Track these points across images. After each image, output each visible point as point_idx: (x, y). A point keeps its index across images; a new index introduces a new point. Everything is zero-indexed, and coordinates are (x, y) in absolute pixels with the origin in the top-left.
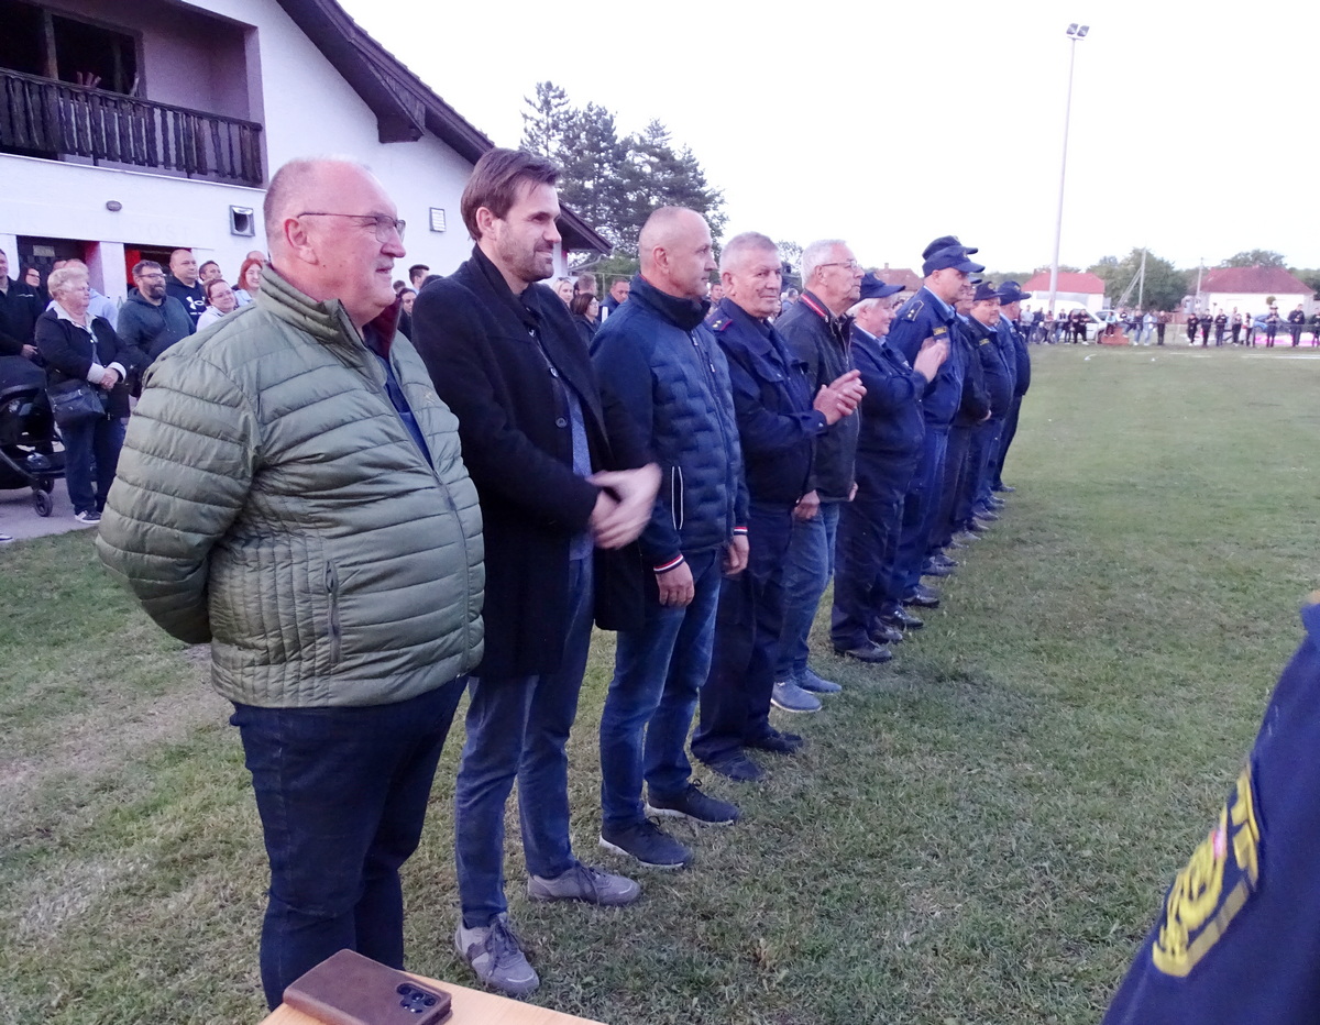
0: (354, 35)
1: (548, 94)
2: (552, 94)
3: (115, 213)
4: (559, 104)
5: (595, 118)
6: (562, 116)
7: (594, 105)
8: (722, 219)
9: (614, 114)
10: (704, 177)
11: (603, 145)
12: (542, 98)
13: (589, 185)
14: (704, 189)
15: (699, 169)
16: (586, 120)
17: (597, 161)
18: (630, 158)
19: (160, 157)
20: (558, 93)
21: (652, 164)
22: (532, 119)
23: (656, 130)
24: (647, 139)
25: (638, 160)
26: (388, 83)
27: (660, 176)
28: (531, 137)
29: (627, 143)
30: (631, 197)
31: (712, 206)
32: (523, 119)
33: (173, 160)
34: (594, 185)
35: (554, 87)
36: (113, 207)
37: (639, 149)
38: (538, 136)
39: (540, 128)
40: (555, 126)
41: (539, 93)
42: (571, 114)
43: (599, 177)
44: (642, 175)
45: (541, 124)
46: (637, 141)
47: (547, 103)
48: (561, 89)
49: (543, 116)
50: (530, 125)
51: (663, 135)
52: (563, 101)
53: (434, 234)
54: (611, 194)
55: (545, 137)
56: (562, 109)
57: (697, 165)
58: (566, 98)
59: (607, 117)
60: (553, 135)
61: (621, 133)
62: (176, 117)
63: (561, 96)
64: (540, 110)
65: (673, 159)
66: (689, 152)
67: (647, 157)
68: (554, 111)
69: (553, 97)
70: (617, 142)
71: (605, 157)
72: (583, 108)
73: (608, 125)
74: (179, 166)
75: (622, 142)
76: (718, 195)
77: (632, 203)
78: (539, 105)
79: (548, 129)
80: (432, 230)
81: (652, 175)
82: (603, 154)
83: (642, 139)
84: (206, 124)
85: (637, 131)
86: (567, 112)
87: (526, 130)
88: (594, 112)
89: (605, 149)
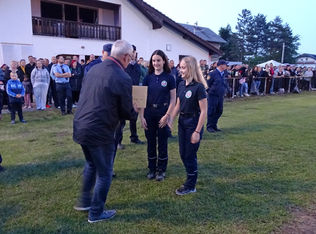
0: (143, 4)
1: (245, 12)
2: (247, 12)
3: (83, 49)
4: (248, 15)
5: (259, 18)
6: (249, 18)
7: (260, 14)
8: (298, 44)
9: (266, 16)
10: (292, 32)
11: (262, 25)
12: (243, 14)
13: (256, 36)
14: (292, 36)
15: (290, 30)
16: (257, 18)
17: (259, 30)
18: (270, 28)
19: (96, 36)
20: (248, 12)
21: (275, 30)
22: (240, 20)
23: (278, 19)
24: (275, 23)
25: (272, 29)
26: (152, 15)
27: (277, 33)
28: (239, 24)
29: (269, 24)
30: (269, 39)
31: (295, 41)
32: (238, 20)
33: (99, 37)
34: (258, 37)
35: (247, 10)
36: (83, 47)
37: (272, 26)
38: (241, 24)
39: (242, 22)
40: (246, 21)
41: (243, 12)
42: (251, 17)
43: (260, 34)
44: (272, 33)
45: (242, 21)
46: (272, 23)
47: (245, 15)
48: (249, 11)
49: (243, 19)
50: (240, 21)
51: (280, 21)
52: (249, 14)
53: (167, 51)
54: (263, 39)
55: (243, 24)
56: (249, 16)
57: (290, 29)
58: (251, 13)
59: (264, 17)
60: (246, 24)
61: (267, 21)
62: (100, 27)
63: (249, 12)
64: (243, 17)
65: (282, 28)
66: (287, 25)
67: (274, 28)
68: (247, 17)
69: (247, 13)
70: (266, 24)
71: (262, 29)
72: (256, 15)
73: (264, 20)
74: (100, 38)
75: (267, 24)
76: (297, 37)
77: (269, 41)
78: (242, 16)
79: (245, 22)
80: (167, 50)
81: (275, 32)
82: (261, 28)
83: (273, 23)
84: (107, 28)
85: (272, 21)
86: (250, 17)
87: (238, 23)
88: (260, 16)
89: (262, 26)
